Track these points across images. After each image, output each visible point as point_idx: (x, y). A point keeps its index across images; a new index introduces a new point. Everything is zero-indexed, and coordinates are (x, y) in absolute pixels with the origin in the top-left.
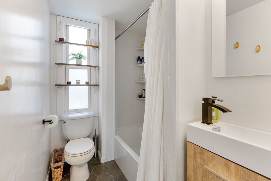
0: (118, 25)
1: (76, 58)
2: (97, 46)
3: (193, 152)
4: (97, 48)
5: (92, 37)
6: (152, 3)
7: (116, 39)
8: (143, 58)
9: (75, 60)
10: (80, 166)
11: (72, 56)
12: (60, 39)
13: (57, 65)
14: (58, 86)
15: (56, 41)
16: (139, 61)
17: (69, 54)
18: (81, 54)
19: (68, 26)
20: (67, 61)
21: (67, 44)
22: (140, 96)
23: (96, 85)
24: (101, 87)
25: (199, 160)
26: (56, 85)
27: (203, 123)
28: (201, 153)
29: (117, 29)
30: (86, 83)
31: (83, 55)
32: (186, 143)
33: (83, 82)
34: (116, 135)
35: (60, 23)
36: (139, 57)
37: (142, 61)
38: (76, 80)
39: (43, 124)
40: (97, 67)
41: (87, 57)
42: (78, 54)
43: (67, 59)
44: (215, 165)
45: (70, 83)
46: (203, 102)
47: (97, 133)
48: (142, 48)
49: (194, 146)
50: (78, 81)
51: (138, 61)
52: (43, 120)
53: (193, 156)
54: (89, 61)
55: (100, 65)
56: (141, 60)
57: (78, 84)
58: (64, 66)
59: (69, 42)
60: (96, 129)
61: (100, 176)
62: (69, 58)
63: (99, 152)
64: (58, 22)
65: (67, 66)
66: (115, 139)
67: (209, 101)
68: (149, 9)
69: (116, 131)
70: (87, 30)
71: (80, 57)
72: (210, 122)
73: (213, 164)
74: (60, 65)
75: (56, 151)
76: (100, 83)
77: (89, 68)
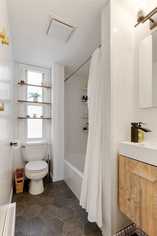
0: (66, 70)
1: (33, 96)
2: (50, 87)
3: (124, 162)
4: (50, 89)
5: (46, 80)
6: (94, 52)
7: (65, 81)
8: (87, 96)
9: (33, 98)
10: (37, 181)
11: (31, 95)
12: (21, 81)
13: (19, 102)
14: (19, 119)
15: (19, 83)
16: (85, 99)
17: (28, 94)
18: (37, 93)
19: (27, 71)
20: (26, 99)
21: (26, 86)
22: (85, 129)
23: (49, 119)
24: (53, 120)
25: (127, 168)
26: (18, 118)
27: (132, 141)
28: (129, 162)
29: (66, 73)
30: (41, 117)
31: (39, 94)
32: (119, 157)
33: (38, 116)
34: (65, 159)
35: (21, 69)
36: (84, 96)
37: (86, 100)
38: (34, 114)
39: (11, 145)
40: (49, 104)
41: (41, 96)
42: (35, 93)
43: (26, 97)
44: (138, 169)
45: (29, 116)
46: (132, 126)
47: (49, 159)
48: (86, 89)
49: (124, 158)
50: (35, 115)
51: (83, 99)
52: (11, 143)
53: (123, 165)
54: (43, 99)
55: (52, 102)
56: (85, 98)
57: (35, 117)
58: (24, 103)
59: (28, 84)
60: (48, 155)
61: (53, 191)
62: (28, 97)
63: (51, 174)
64: (20, 68)
65: (26, 103)
66: (64, 162)
67: (136, 125)
68: (91, 57)
69: (65, 157)
70: (41, 74)
71: (36, 96)
72: (137, 141)
73: (137, 168)
74: (21, 102)
75: (18, 170)
76: (53, 117)
77: (43, 104)
